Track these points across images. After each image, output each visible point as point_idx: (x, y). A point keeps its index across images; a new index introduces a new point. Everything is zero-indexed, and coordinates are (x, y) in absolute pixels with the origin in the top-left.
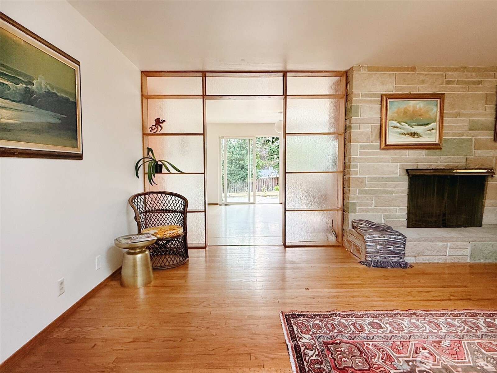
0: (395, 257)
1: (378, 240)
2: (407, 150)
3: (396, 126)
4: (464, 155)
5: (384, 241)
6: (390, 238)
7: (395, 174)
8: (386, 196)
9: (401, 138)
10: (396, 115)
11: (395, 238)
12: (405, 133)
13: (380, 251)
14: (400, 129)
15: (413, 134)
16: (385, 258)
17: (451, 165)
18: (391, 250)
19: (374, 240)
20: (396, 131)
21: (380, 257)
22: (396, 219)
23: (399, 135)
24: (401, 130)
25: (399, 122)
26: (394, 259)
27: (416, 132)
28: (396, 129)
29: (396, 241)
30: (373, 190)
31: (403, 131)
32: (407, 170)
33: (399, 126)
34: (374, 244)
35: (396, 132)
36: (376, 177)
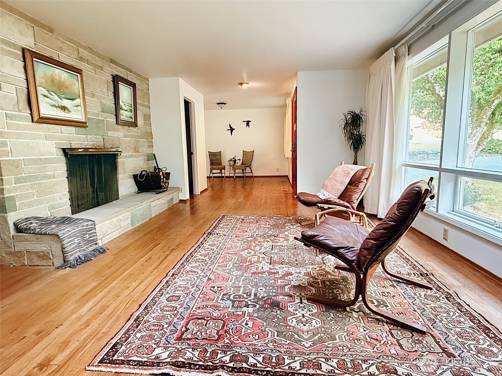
0: (91, 246)
1: (74, 232)
2: (60, 126)
3: (46, 95)
4: (101, 135)
5: (79, 232)
6: (83, 226)
7: (52, 154)
8: (47, 182)
9: (53, 110)
10: (44, 81)
11: (87, 225)
12: (57, 105)
13: (79, 244)
14: (51, 99)
15: (64, 108)
16: (84, 250)
17: (95, 145)
18: (87, 240)
19: (71, 234)
20: (46, 101)
21: (79, 251)
22: (61, 207)
23: (50, 107)
24: (51, 101)
25: (48, 91)
26: (91, 248)
27: (65, 106)
28: (46, 98)
29: (90, 228)
30: (32, 176)
31: (54, 103)
32: (64, 150)
33: (49, 95)
34: (72, 239)
35: (48, 103)
36: (33, 159)
